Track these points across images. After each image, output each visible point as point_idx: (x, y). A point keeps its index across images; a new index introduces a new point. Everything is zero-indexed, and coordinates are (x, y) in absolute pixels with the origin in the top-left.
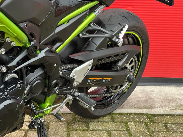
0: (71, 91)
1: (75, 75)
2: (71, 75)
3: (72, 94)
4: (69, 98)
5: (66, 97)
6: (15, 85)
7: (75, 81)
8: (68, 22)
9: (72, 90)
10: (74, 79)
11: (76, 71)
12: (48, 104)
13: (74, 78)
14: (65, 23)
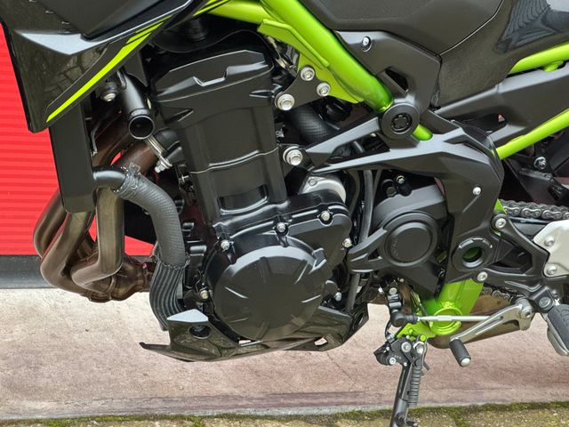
0: (533, 289)
1: (552, 242)
2: (537, 239)
3: (534, 298)
4: (520, 307)
5: (513, 303)
6: (315, 211)
7: (550, 260)
8: (560, 67)
9: (538, 286)
10: (549, 254)
11: (559, 229)
12: (448, 305)
13: (550, 250)
14: (548, 69)
